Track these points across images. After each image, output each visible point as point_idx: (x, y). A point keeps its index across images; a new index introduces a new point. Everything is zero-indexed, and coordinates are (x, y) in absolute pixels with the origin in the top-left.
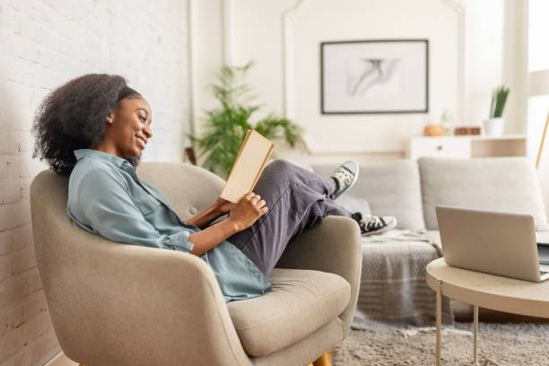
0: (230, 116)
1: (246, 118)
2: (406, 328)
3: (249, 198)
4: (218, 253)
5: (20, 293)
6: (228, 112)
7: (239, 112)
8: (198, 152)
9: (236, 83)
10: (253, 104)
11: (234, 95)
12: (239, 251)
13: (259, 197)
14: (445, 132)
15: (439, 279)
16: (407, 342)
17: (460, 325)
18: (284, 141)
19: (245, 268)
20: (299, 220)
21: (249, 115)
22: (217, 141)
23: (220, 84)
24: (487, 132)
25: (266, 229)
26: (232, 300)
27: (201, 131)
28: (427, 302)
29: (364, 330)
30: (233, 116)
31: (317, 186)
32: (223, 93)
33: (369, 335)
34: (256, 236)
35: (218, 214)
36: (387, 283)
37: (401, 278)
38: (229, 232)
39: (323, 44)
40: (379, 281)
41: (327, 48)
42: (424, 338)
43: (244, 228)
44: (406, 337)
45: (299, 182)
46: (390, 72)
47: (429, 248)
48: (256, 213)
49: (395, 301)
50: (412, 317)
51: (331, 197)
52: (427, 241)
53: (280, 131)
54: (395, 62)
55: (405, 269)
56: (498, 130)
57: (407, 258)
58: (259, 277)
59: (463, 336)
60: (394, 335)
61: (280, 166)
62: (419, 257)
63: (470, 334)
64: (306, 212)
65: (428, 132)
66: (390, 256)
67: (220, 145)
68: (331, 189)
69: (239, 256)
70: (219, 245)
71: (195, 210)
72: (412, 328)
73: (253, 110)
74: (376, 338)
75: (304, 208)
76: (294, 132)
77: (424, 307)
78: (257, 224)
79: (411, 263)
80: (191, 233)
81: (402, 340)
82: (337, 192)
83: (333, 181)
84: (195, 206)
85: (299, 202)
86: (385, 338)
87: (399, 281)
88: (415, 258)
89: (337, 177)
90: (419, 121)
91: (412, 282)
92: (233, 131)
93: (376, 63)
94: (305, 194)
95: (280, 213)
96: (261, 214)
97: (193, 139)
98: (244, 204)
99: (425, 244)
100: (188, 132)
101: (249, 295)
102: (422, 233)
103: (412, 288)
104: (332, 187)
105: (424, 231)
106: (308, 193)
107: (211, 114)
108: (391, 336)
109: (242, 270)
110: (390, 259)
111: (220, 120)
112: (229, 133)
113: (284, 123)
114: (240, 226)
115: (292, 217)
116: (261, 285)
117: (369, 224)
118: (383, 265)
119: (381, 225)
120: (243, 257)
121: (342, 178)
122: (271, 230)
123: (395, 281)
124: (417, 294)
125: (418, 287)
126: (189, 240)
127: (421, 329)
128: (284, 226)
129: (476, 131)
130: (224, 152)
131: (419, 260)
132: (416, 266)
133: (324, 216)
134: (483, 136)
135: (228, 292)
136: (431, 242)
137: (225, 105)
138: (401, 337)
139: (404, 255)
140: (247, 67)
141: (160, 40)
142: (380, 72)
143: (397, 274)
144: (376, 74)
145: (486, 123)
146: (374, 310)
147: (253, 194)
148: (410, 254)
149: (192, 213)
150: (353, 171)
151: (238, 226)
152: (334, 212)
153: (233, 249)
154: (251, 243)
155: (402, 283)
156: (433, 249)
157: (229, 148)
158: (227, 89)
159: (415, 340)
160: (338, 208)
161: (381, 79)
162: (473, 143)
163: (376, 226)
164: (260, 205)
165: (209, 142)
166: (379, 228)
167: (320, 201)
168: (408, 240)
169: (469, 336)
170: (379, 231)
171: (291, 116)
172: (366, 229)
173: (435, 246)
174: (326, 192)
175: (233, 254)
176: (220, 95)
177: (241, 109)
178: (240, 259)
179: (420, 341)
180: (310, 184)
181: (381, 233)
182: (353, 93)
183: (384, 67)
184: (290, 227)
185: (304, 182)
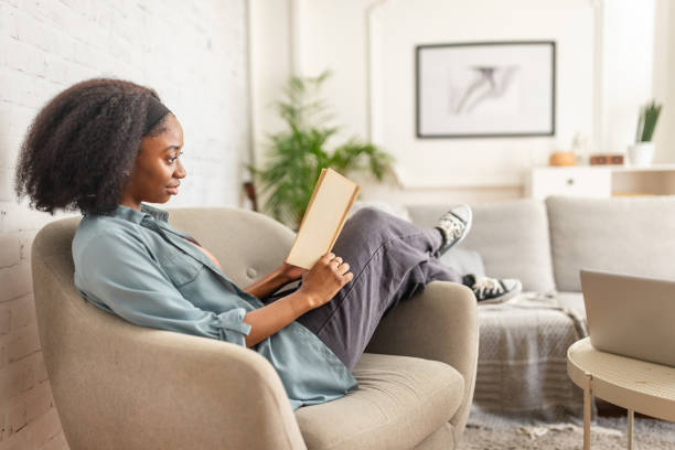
0: (300, 142)
1: (321, 144)
2: (533, 424)
3: (327, 262)
4: (285, 339)
5: (21, 385)
6: (298, 136)
7: (312, 137)
8: (259, 188)
9: (307, 99)
10: (329, 125)
11: (304, 115)
12: (314, 336)
13: (340, 260)
14: (577, 161)
15: (588, 373)
16: (535, 445)
17: (604, 420)
18: (368, 173)
19: (323, 359)
20: (394, 290)
21: (324, 140)
22: (283, 174)
23: (287, 100)
24: (632, 161)
25: (351, 304)
26: (304, 406)
27: (263, 161)
28: (560, 390)
29: (477, 427)
30: (304, 142)
31: (418, 243)
32: (291, 113)
33: (483, 434)
34: (337, 314)
35: (285, 280)
36: (507, 366)
37: (527, 358)
38: (300, 308)
39: (419, 48)
40: (497, 362)
41: (424, 54)
42: (557, 439)
43: (321, 303)
44: (533, 438)
45: (395, 237)
46: (505, 84)
47: (563, 318)
48: (338, 281)
49: (518, 389)
50: (541, 410)
51: (436, 255)
52: (560, 310)
53: (364, 160)
54: (511, 71)
55: (532, 348)
56: (646, 158)
57: (534, 333)
58: (341, 373)
59: (609, 436)
60: (517, 434)
61: (369, 215)
62: (550, 331)
63: (618, 433)
64: (404, 279)
65: (555, 161)
66: (513, 330)
67: (287, 179)
68: (436, 244)
69: (314, 343)
70: (287, 327)
71: (254, 272)
72: (541, 424)
73: (329, 133)
74: (493, 438)
75: (402, 274)
76: (382, 162)
77: (556, 397)
78: (338, 298)
79: (540, 339)
80: (248, 310)
81: (529, 442)
82: (443, 248)
83: (438, 233)
84: (253, 267)
85: (395, 265)
86: (505, 438)
87: (524, 362)
88: (545, 333)
89: (443, 227)
90: (542, 147)
91: (540, 364)
92: (303, 161)
93: (487, 72)
94: (402, 255)
95: (369, 281)
96: (343, 283)
97: (252, 170)
98: (320, 270)
99: (558, 314)
100: (247, 160)
101: (327, 397)
102: (550, 297)
103: (540, 372)
104: (436, 240)
105: (554, 293)
106: (406, 253)
107: (275, 138)
108: (513, 437)
109: (318, 362)
110: (513, 334)
111: (287, 146)
112: (299, 164)
113: (369, 150)
114: (315, 300)
115: (385, 286)
116: (343, 383)
117: (485, 289)
118: (503, 342)
119: (501, 291)
120: (320, 344)
121: (450, 227)
122: (357, 306)
123: (519, 362)
124: (547, 380)
125: (550, 371)
126: (245, 320)
127: (552, 426)
128: (375, 299)
129: (618, 160)
130: (292, 187)
131: (550, 335)
132: (546, 343)
133: (427, 282)
134: (627, 166)
135: (298, 393)
136: (566, 310)
137: (294, 127)
138: (526, 438)
139: (530, 329)
140: (321, 79)
141: (209, 45)
142: (493, 85)
143: (522, 353)
144: (487, 86)
145: (631, 150)
146: (489, 400)
147: (333, 256)
148: (538, 328)
149: (251, 277)
150: (465, 219)
151: (313, 301)
152: (441, 276)
153: (305, 334)
154: (330, 324)
155: (527, 365)
156: (568, 321)
157: (298, 181)
158: (297, 106)
159: (546, 442)
160: (446, 270)
161: (495, 92)
162: (614, 175)
163: (494, 292)
164: (342, 270)
165: (273, 175)
166: (498, 294)
167: (422, 264)
168: (535, 308)
169: (617, 437)
170: (498, 299)
171: (378, 141)
172: (481, 297)
173: (571, 316)
174: (429, 249)
175: (306, 340)
176: (288, 115)
177: (315, 132)
178: (315, 347)
179: (553, 444)
180: (409, 240)
181: (501, 302)
182: (458, 111)
183: (497, 77)
184: (382, 301)
185: (402, 238)
